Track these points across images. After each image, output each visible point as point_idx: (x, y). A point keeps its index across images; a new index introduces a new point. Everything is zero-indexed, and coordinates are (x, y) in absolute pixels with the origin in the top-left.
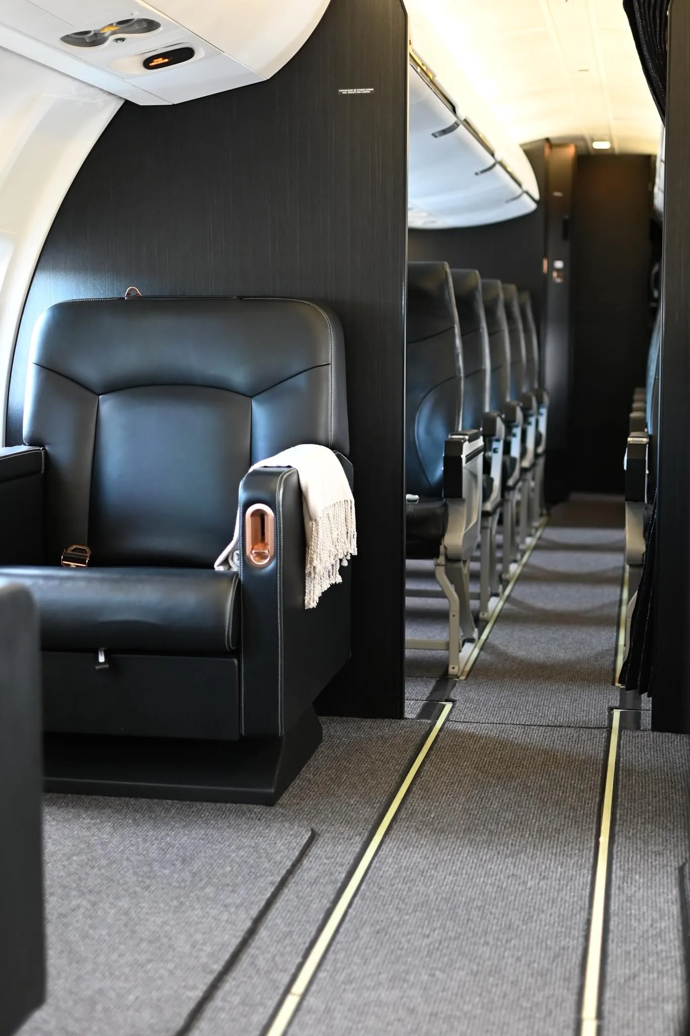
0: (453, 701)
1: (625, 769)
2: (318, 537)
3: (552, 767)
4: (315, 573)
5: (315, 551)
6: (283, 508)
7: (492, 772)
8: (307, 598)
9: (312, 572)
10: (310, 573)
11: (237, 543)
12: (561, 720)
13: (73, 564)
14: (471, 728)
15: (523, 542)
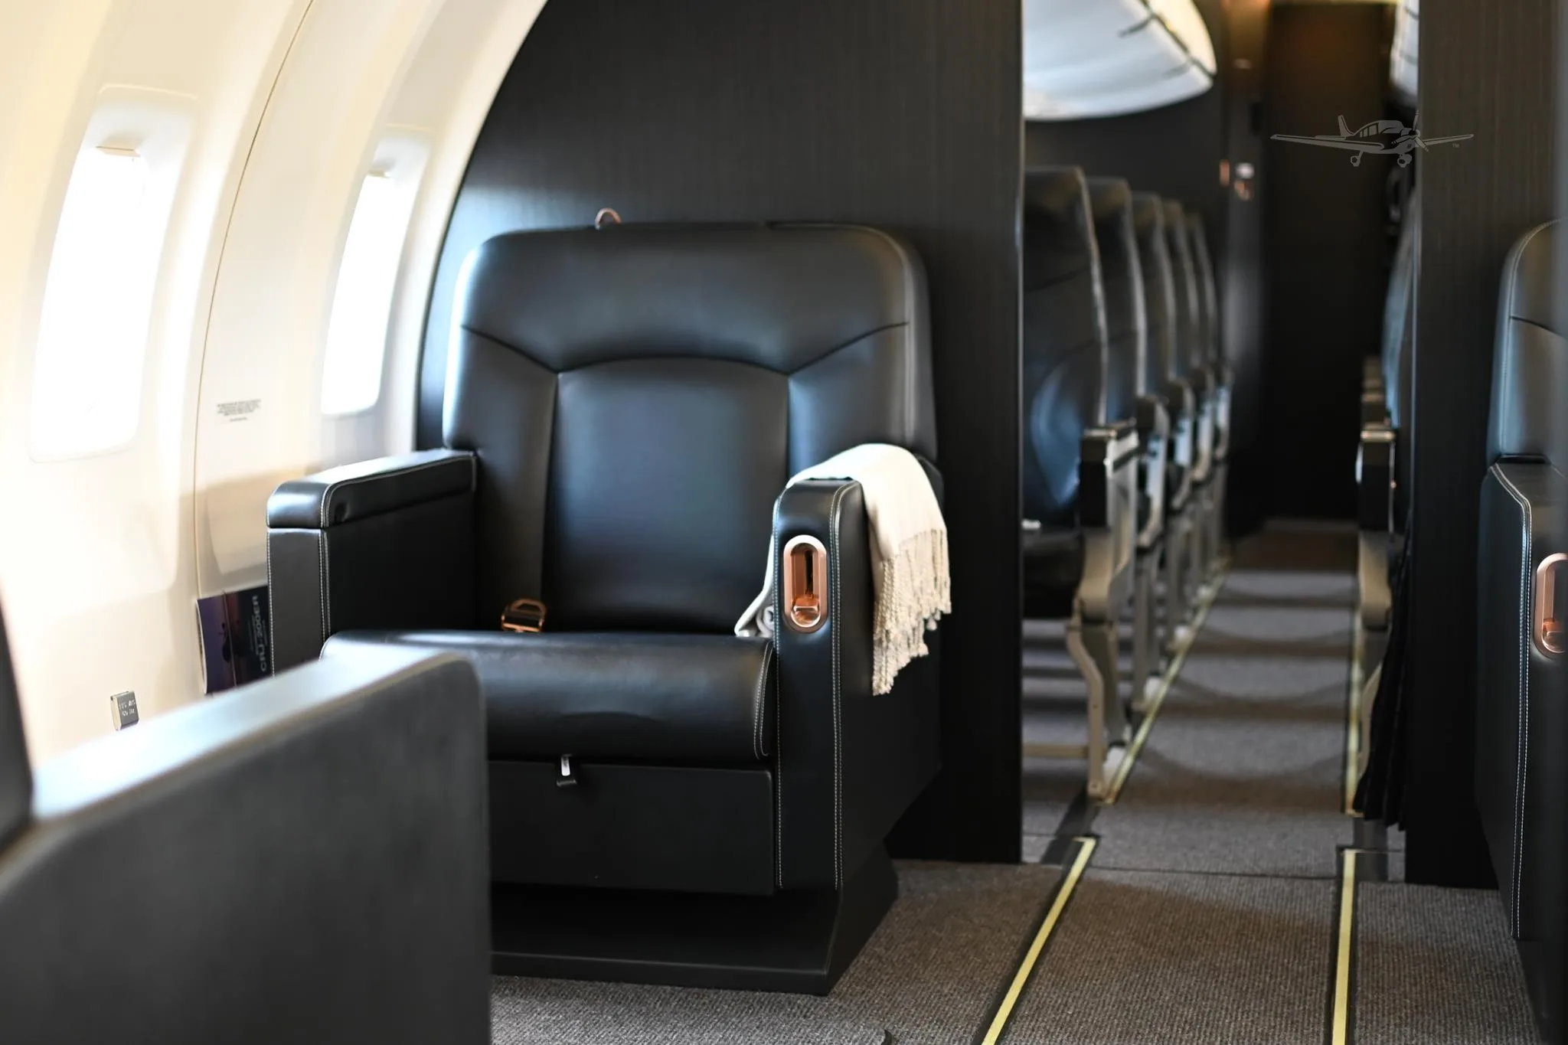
0: (1097, 837)
1: (1365, 941)
2: (892, 586)
3: (1252, 938)
4: (888, 640)
5: (887, 608)
6: (840, 542)
7: (1160, 946)
8: (876, 678)
9: (884, 639)
10: (881, 641)
11: (769, 594)
12: (1264, 865)
13: (519, 628)
14: (1126, 878)
15: (1195, 594)
